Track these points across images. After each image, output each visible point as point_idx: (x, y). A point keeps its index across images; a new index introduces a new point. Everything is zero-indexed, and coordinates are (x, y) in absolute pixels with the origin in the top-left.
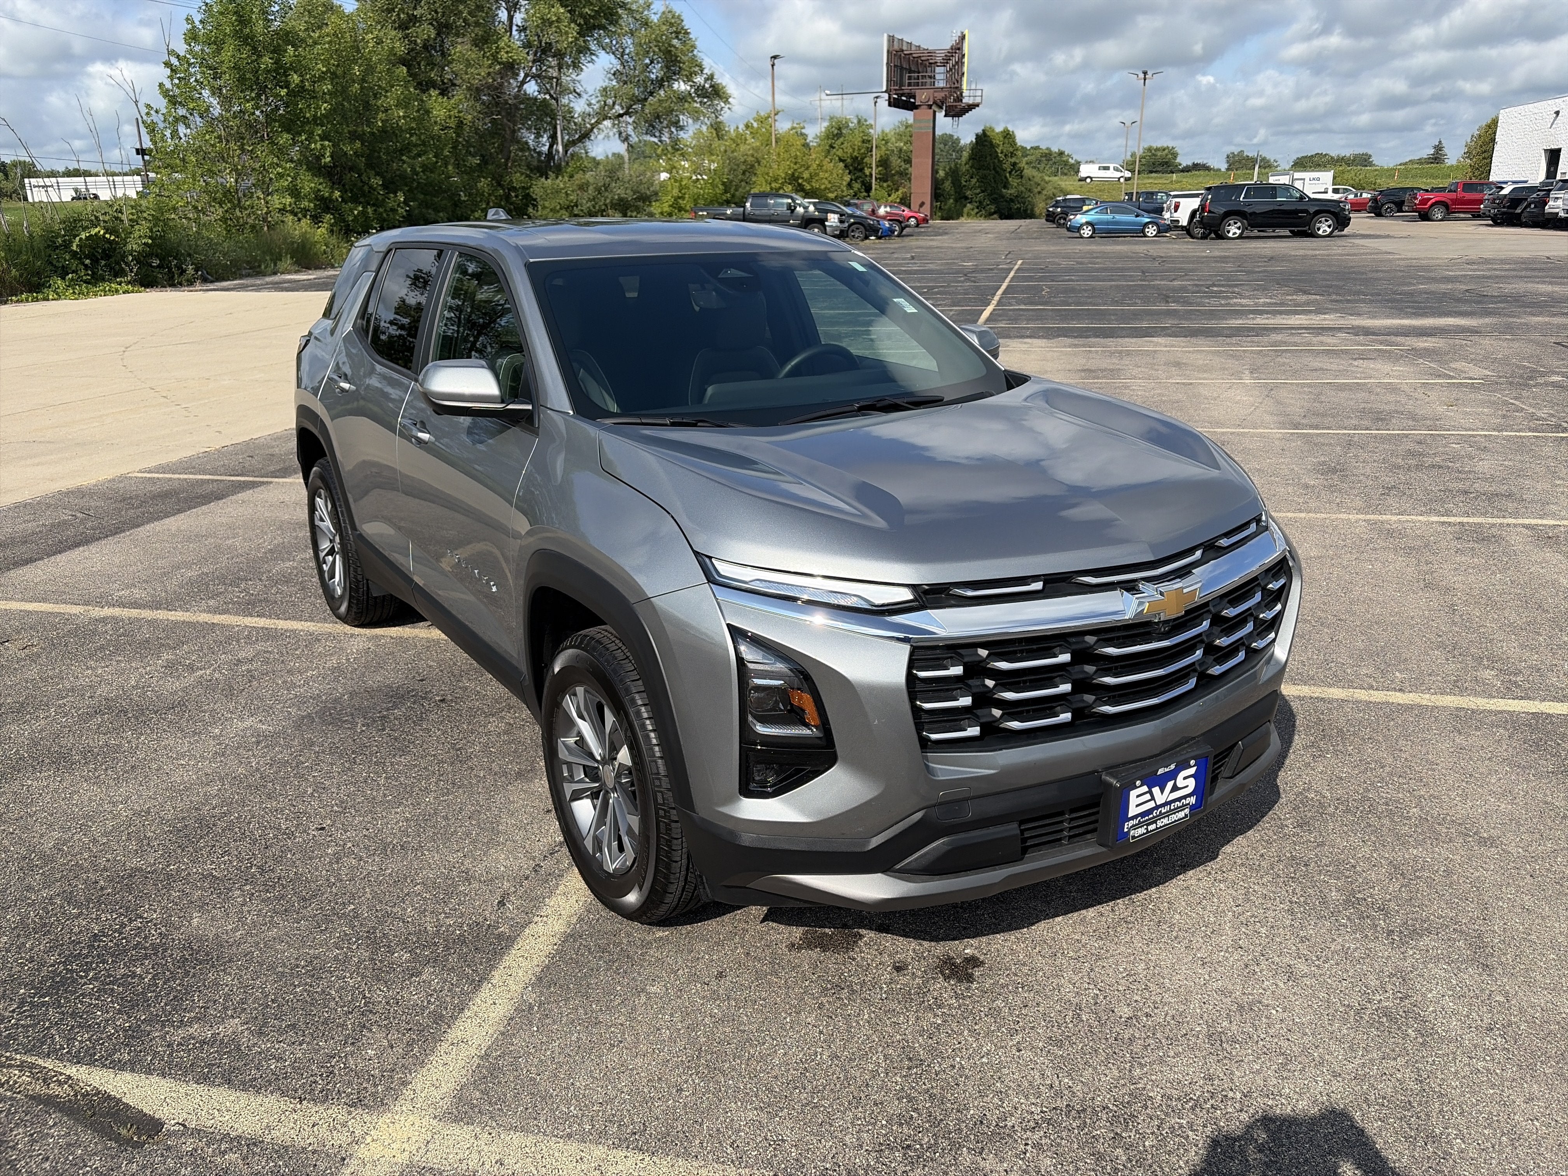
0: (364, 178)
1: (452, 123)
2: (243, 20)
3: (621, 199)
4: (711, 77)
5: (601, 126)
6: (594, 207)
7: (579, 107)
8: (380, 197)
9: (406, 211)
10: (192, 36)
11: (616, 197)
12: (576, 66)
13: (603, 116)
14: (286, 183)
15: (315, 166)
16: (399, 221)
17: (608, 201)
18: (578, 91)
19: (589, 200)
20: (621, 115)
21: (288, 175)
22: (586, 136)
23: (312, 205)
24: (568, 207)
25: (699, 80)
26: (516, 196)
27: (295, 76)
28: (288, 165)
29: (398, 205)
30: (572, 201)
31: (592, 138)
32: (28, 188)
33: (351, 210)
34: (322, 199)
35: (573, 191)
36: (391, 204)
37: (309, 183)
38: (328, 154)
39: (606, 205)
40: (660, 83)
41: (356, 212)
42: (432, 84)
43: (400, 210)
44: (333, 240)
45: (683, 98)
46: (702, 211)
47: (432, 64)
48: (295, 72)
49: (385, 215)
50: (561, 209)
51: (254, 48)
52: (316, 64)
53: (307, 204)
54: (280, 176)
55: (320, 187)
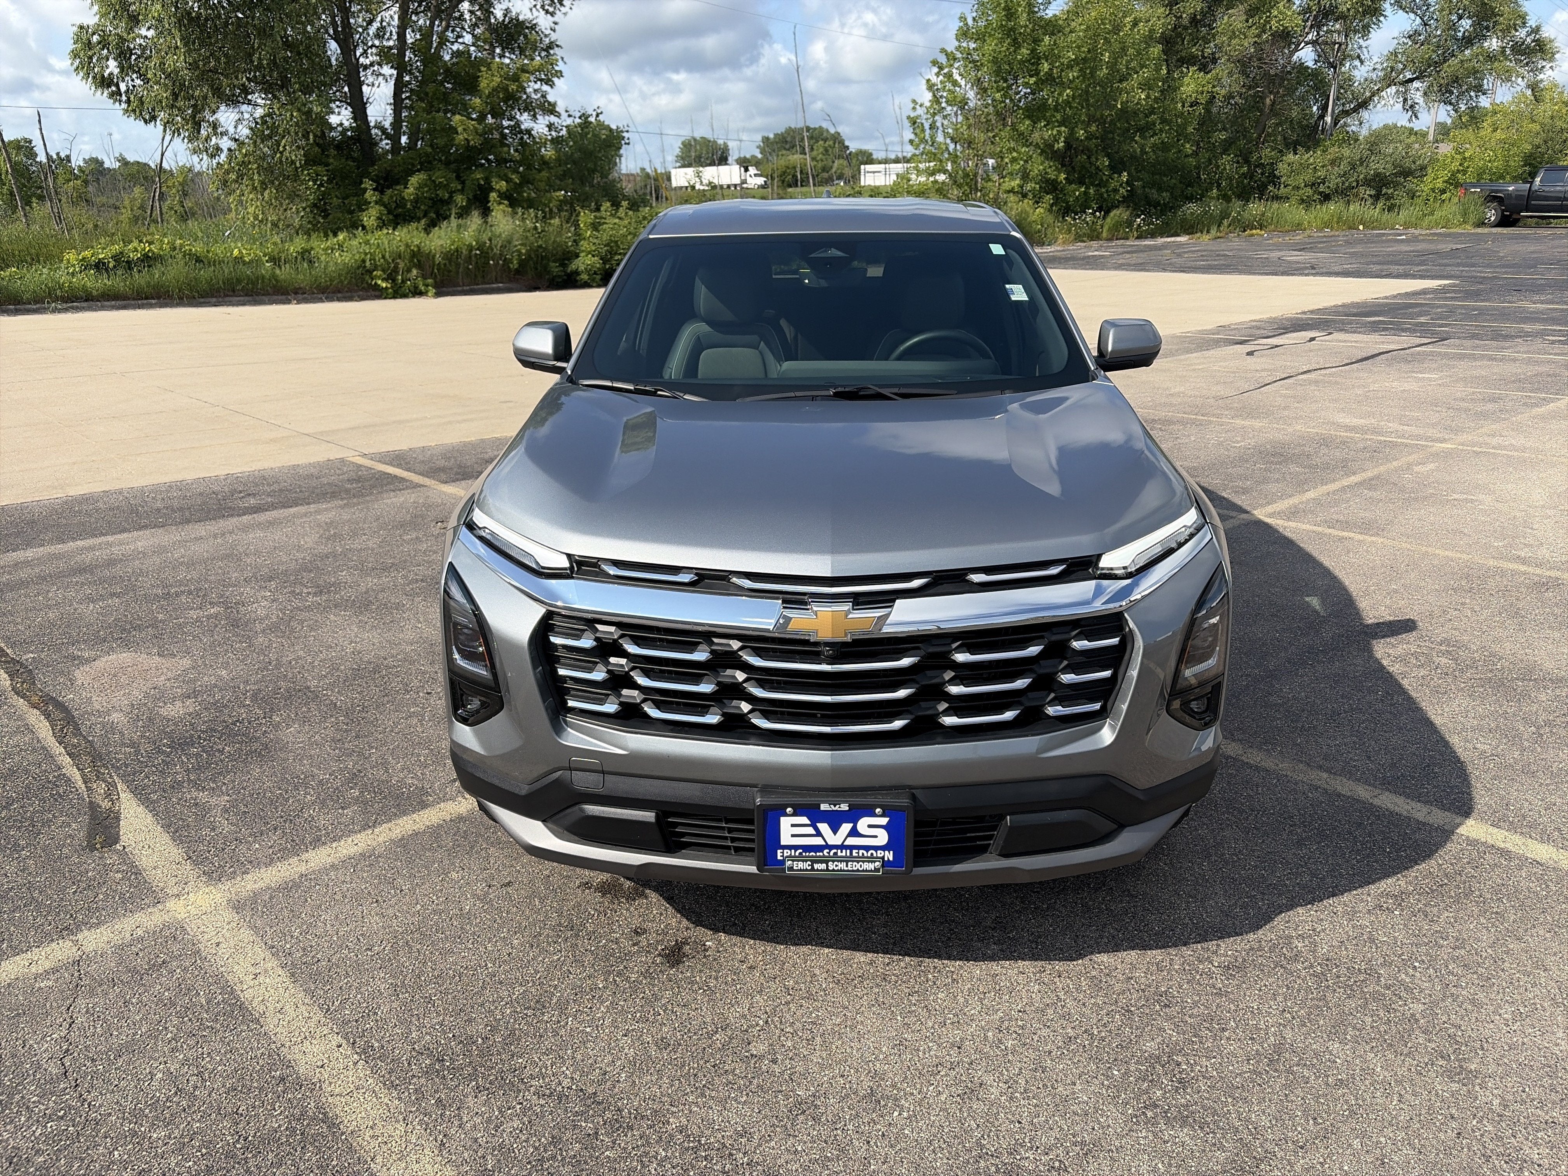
0: (1093, 159)
1: (1203, 100)
2: (1010, 13)
3: (1377, 175)
4: (1536, 30)
5: (1384, 93)
6: (1343, 183)
7: (1360, 73)
8: (1104, 178)
9: (1127, 191)
10: (964, 33)
11: (1372, 172)
12: (1365, 30)
13: (1388, 81)
14: (1018, 166)
15: (1048, 151)
16: (1119, 202)
17: (1362, 176)
18: (1363, 57)
19: (1340, 176)
20: (1411, 80)
21: (1021, 159)
22: (1364, 104)
23: (1038, 186)
24: (1313, 184)
25: (1522, 33)
26: (1262, 174)
27: (1046, 65)
28: (1023, 150)
29: (1121, 185)
30: (1319, 178)
31: (1371, 107)
32: (862, 173)
33: (1074, 191)
34: (1047, 181)
35: (1323, 167)
36: (1113, 184)
37: (1038, 166)
38: (1062, 139)
39: (1357, 181)
40: (1468, 41)
41: (1077, 193)
42: (1190, 60)
43: (1122, 190)
44: (1050, 219)
45: (1491, 58)
46: (1474, 187)
47: (1194, 41)
48: (1047, 61)
49: (1105, 195)
50: (1305, 186)
51: (1015, 39)
52: (1068, 51)
53: (1033, 185)
54: (1014, 160)
55: (1049, 170)
